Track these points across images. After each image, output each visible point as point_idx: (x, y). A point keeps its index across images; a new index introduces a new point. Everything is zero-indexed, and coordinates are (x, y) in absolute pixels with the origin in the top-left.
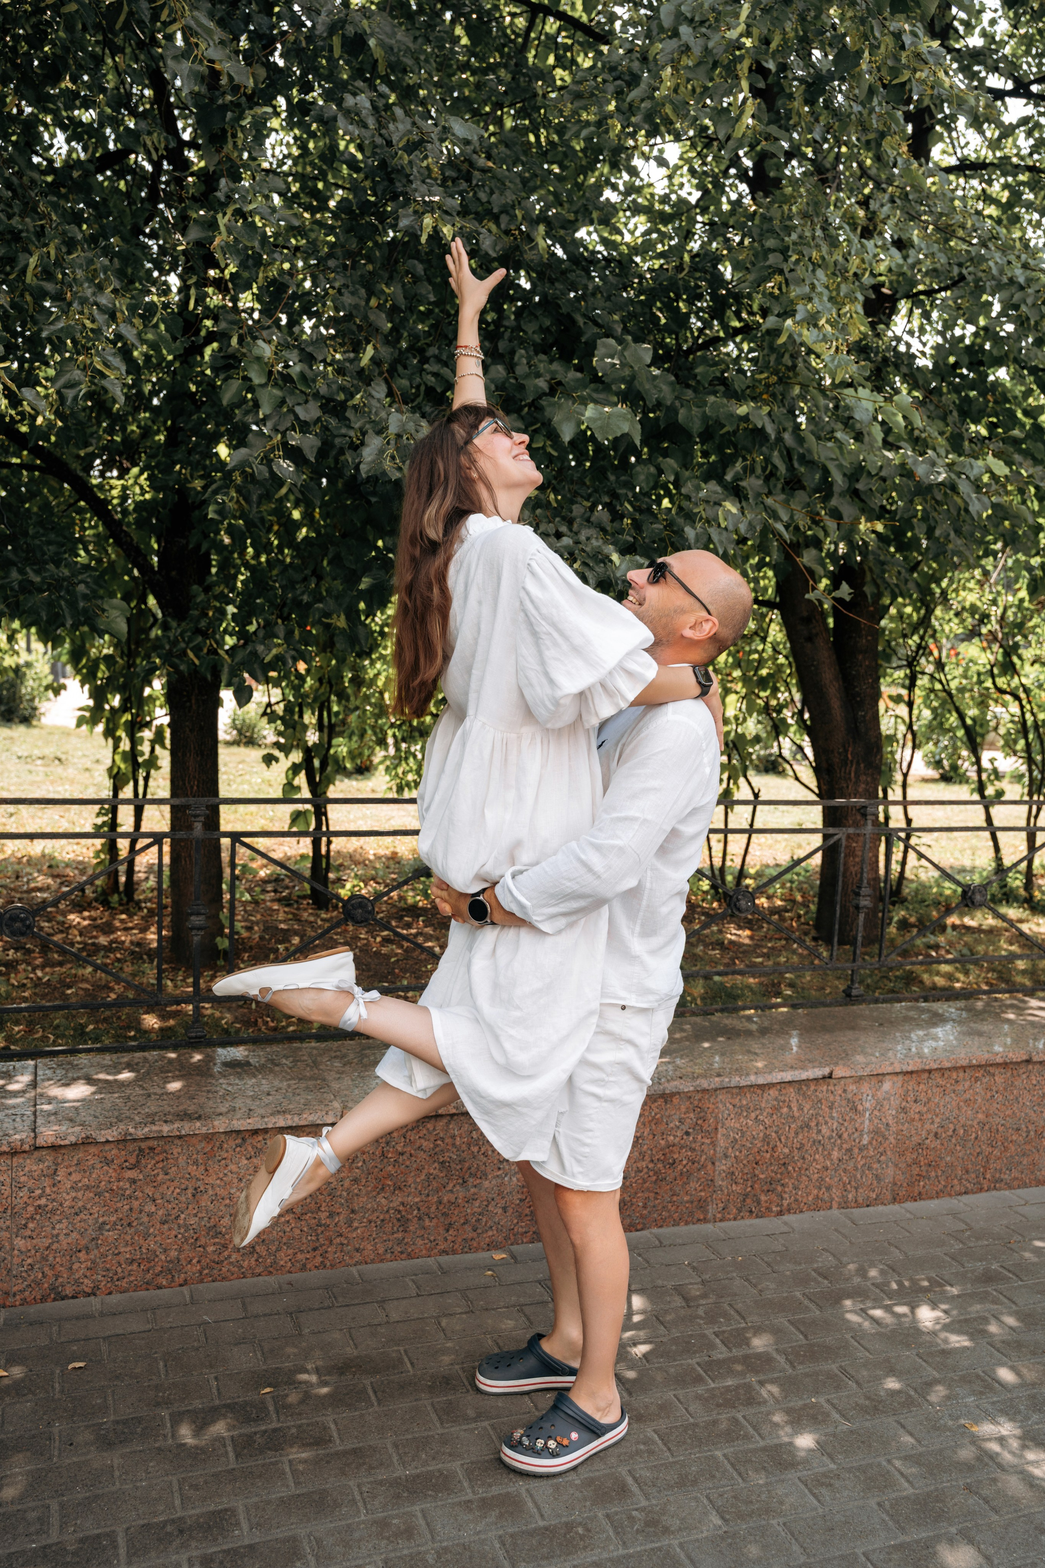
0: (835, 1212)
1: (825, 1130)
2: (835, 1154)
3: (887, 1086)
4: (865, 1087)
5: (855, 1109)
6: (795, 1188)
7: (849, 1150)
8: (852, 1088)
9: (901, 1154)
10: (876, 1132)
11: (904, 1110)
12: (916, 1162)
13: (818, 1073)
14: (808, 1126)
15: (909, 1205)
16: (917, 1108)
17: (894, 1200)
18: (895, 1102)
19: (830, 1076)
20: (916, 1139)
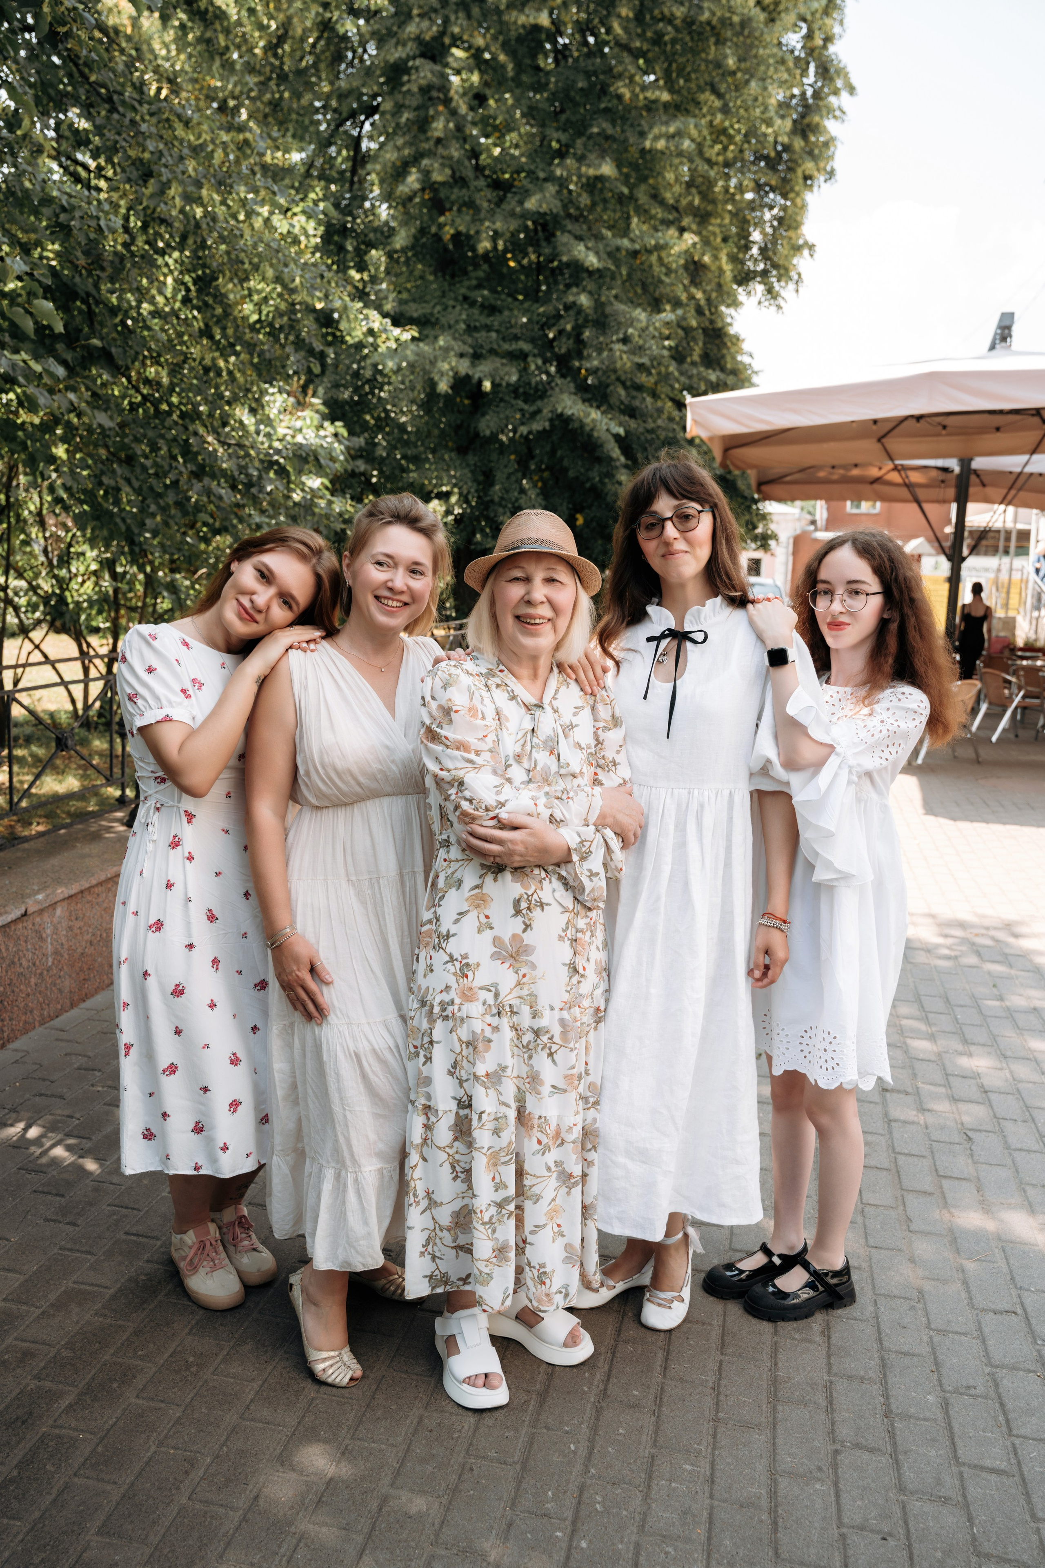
0: (40, 1030)
1: (24, 962)
2: (33, 981)
3: (58, 911)
4: (46, 917)
5: (41, 938)
6: (11, 1019)
7: (41, 974)
8: (38, 920)
9: (72, 966)
10: (56, 953)
11: (70, 928)
12: (81, 969)
13: (18, 913)
14: (13, 963)
15: (83, 1005)
16: (78, 924)
17: (73, 1005)
18: (65, 924)
19: (25, 914)
20: (79, 950)
